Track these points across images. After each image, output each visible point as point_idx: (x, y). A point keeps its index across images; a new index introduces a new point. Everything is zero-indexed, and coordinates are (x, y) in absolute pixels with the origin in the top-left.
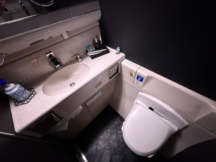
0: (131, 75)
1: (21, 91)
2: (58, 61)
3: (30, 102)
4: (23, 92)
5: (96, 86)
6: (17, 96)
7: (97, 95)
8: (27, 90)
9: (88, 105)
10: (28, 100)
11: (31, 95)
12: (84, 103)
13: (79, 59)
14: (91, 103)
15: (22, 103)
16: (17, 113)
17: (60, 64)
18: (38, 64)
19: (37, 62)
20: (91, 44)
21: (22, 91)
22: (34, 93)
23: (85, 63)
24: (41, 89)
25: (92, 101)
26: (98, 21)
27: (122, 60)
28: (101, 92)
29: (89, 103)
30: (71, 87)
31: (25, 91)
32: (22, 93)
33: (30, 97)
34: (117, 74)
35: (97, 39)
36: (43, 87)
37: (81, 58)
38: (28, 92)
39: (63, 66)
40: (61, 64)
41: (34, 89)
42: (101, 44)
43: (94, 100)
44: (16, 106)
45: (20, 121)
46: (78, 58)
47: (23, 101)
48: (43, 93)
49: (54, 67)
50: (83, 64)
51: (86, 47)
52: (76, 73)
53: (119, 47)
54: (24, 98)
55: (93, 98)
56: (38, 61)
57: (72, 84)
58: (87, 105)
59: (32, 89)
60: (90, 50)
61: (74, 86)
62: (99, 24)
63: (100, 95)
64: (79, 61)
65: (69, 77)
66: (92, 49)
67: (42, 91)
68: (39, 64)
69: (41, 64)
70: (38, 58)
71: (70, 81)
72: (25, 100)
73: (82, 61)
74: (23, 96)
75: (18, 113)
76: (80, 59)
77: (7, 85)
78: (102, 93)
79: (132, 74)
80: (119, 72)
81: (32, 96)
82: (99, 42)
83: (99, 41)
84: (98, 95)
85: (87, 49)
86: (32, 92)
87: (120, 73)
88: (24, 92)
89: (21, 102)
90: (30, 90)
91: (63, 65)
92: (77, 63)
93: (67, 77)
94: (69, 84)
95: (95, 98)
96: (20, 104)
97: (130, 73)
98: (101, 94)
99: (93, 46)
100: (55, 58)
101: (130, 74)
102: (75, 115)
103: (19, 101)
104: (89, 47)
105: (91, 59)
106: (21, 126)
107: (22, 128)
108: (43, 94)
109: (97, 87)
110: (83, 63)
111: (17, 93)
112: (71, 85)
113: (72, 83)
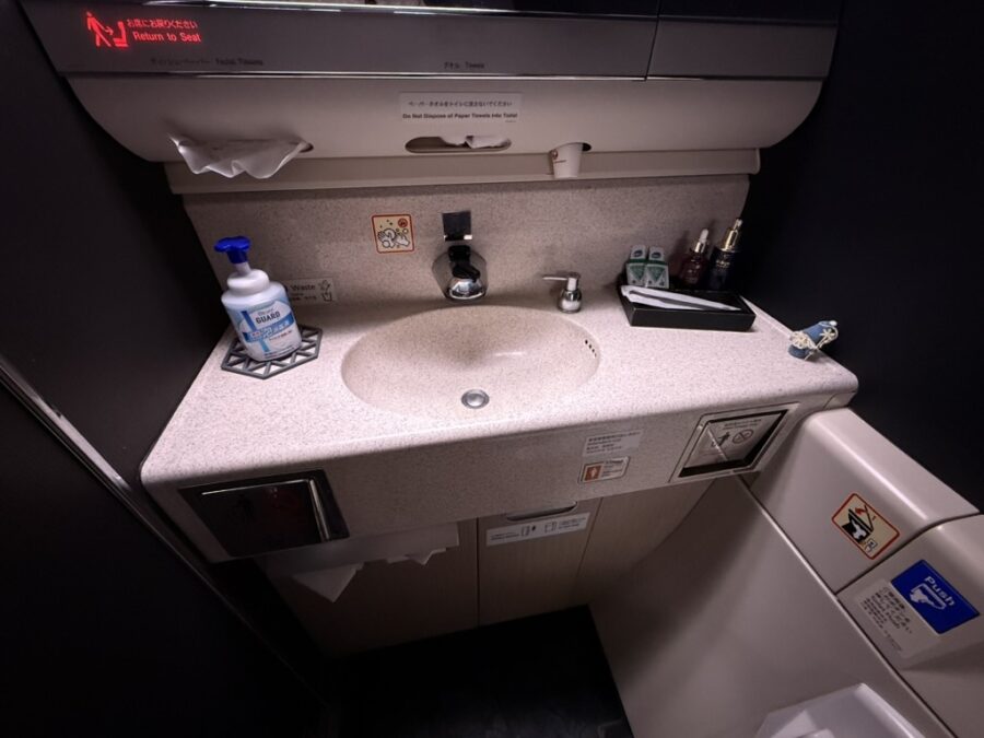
0: (849, 529)
1: (273, 316)
2: (474, 263)
3: (273, 378)
4: (278, 323)
5: (590, 470)
6: (248, 329)
7: (559, 520)
8: (294, 327)
9: (490, 542)
10: (274, 368)
11: (297, 354)
12: (478, 519)
13: (568, 299)
14: (506, 541)
15: (248, 365)
16: (207, 395)
17: (475, 281)
18: (392, 244)
19: (396, 236)
20: (658, 254)
21: (275, 320)
22: (312, 351)
23: (586, 328)
24: (345, 350)
25: (517, 532)
26: (763, 151)
27: (821, 400)
28: (587, 515)
29: (499, 537)
30: (462, 406)
31: (287, 323)
32: (273, 326)
33: (288, 361)
34: (731, 472)
35: (708, 238)
36: (358, 344)
37: (578, 295)
38: (291, 336)
39: (480, 294)
40: (478, 282)
41: (320, 338)
42: (715, 272)
43: (533, 535)
44: (223, 369)
45: (190, 435)
46: (567, 290)
47: (257, 362)
48: (339, 367)
49: (445, 285)
50: (574, 327)
51: (630, 261)
52: (520, 353)
53: (833, 323)
54: (266, 349)
55: (531, 525)
56: (401, 229)
57: (474, 397)
58: (485, 543)
59: (318, 332)
60: (640, 276)
61: (482, 409)
62: (756, 168)
63: (575, 529)
64: (560, 308)
65: (481, 357)
66: (656, 279)
67: (342, 357)
68: (398, 246)
69: (406, 248)
70: (407, 218)
71: (475, 380)
72: (264, 363)
73: (576, 315)
74: (266, 341)
75: (206, 399)
76: (574, 299)
77: (246, 266)
78: (592, 524)
79: (869, 530)
80: (757, 468)
81: (299, 358)
82: (709, 256)
83: (713, 252)
84: (565, 523)
85: (628, 269)
86: (305, 344)
87: (758, 473)
88: (281, 327)
89: (248, 360)
90: (305, 333)
91: (483, 289)
92: (549, 313)
93: (470, 352)
94: (463, 392)
95: (542, 528)
96: (240, 367)
97: (845, 512)
98: (583, 525)
99: (666, 268)
100: (472, 248)
101: (843, 519)
102: (407, 555)
103: (246, 355)
104: (642, 264)
105: (628, 324)
106: (172, 461)
107: (170, 472)
108: (335, 374)
109: (588, 477)
110: (578, 324)
111: (253, 316)
112: (466, 399)
113: (476, 388)
